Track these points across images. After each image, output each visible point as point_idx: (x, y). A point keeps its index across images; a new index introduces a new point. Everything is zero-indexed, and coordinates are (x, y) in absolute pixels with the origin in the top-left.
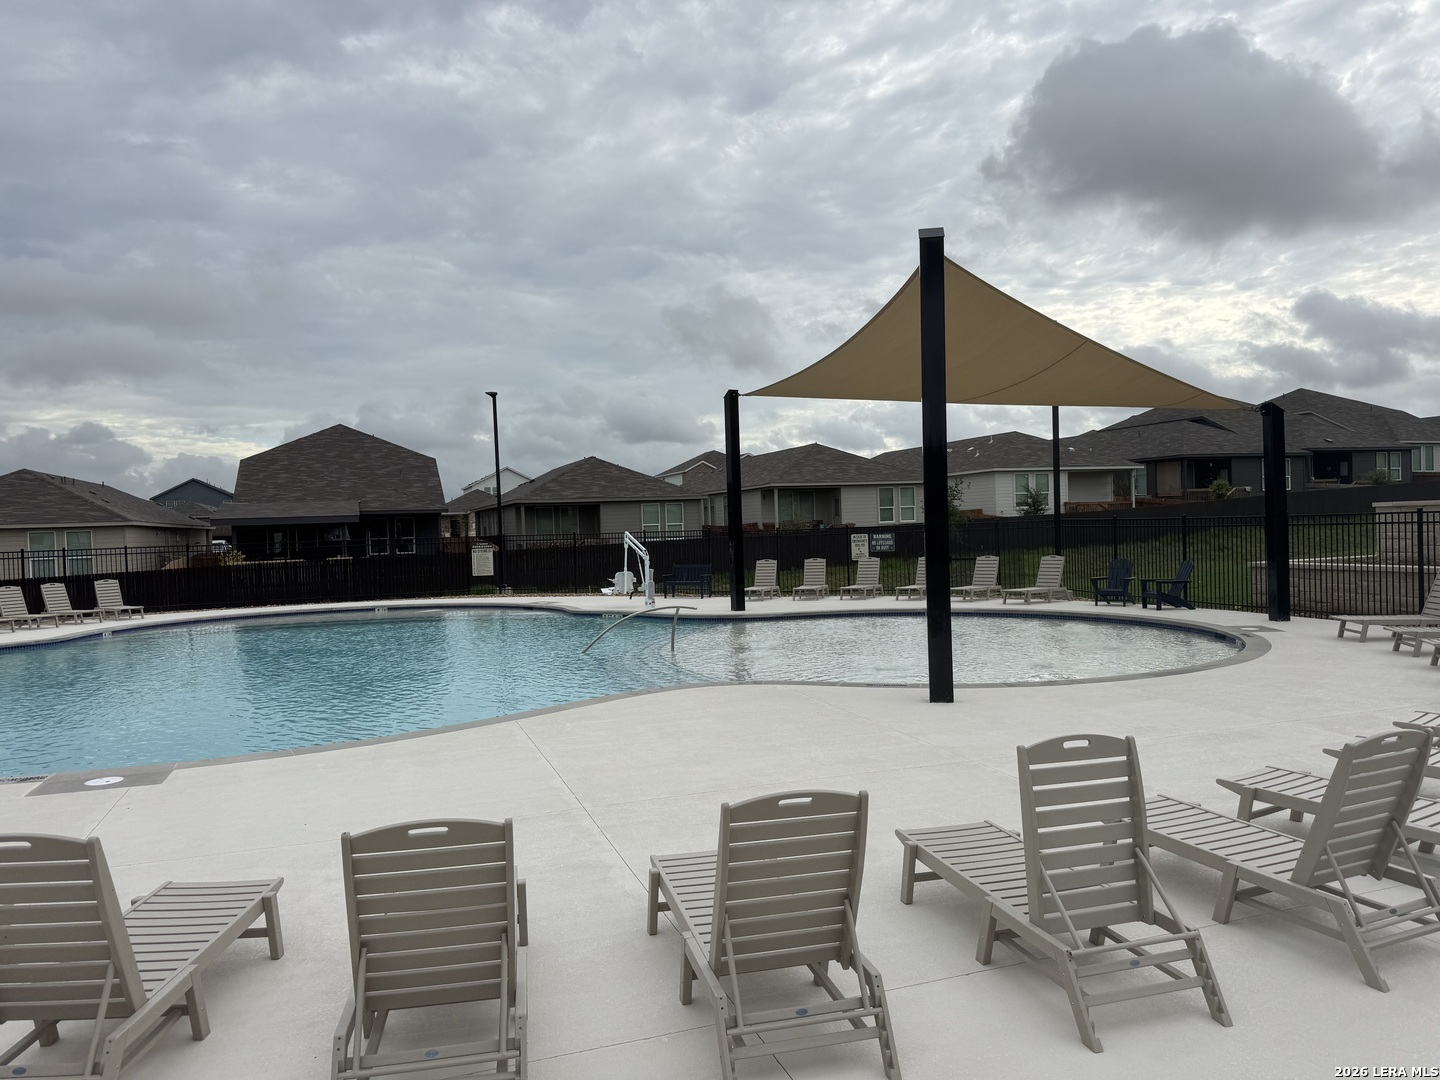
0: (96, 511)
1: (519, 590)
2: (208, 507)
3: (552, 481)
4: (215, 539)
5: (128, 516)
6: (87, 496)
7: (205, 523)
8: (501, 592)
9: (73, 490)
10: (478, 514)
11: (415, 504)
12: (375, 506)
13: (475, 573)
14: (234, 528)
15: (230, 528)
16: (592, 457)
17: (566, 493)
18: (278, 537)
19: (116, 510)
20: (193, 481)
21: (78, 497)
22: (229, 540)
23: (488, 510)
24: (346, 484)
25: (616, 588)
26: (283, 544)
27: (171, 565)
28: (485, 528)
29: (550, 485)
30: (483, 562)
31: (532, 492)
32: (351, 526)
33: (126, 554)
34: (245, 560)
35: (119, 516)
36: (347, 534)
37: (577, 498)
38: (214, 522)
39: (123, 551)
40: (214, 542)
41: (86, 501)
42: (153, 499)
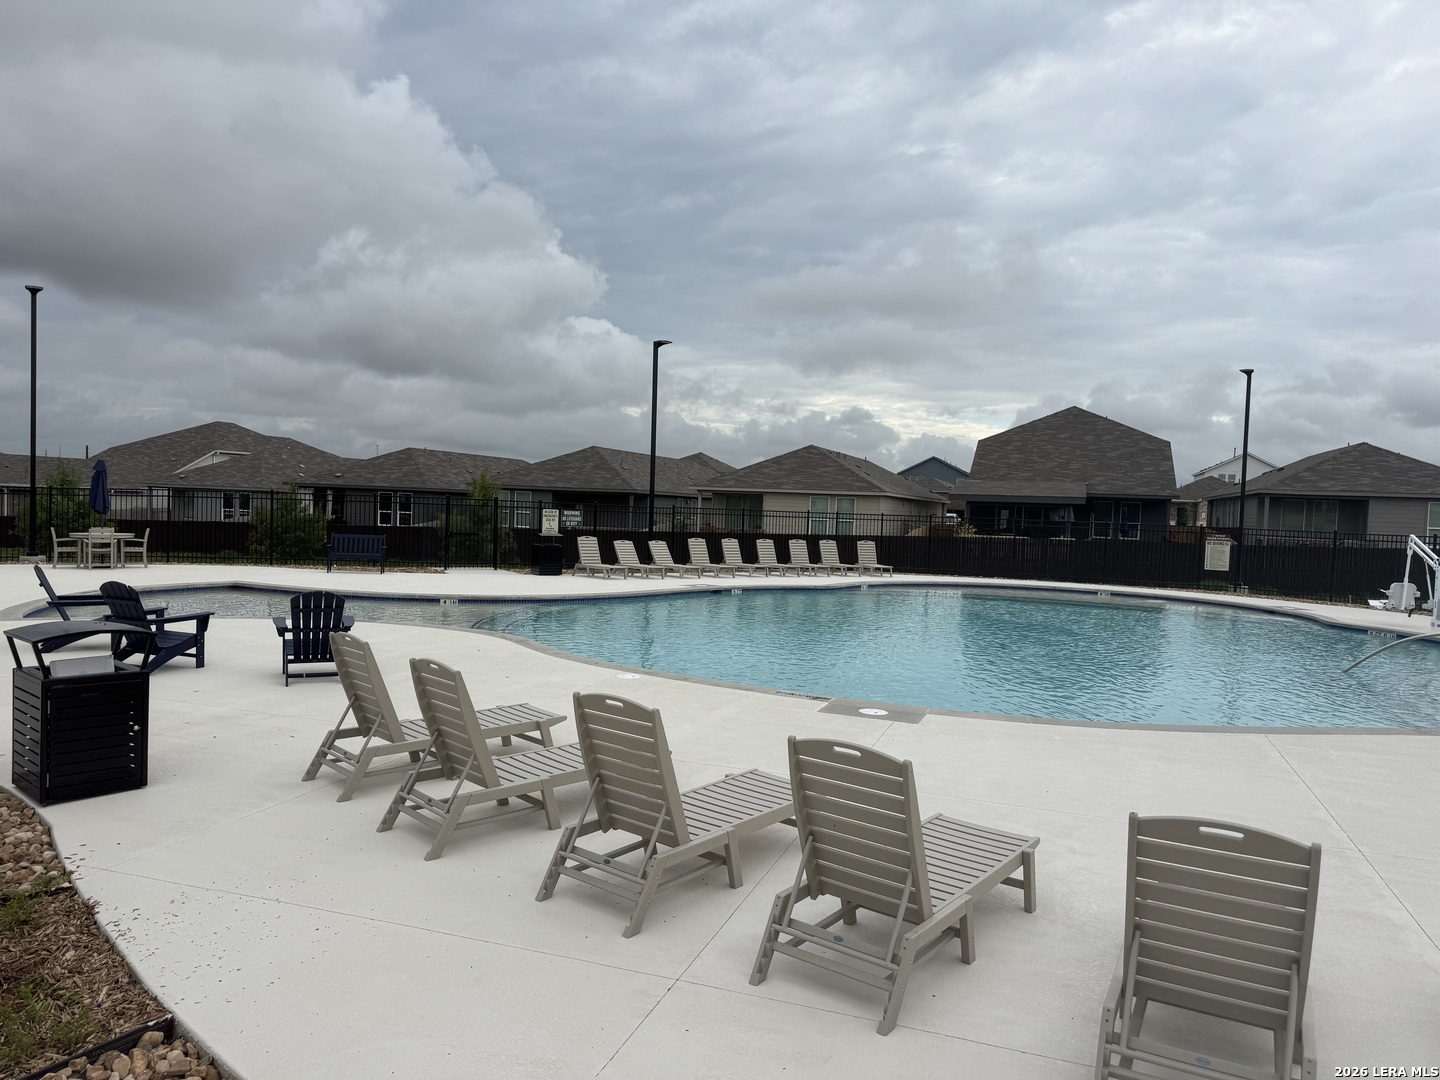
0: (860, 481)
1: (1255, 590)
2: (944, 483)
3: (1308, 469)
4: (949, 512)
5: (884, 488)
6: (854, 469)
7: (941, 497)
8: (1235, 591)
9: (844, 463)
10: (1211, 503)
11: (1144, 489)
12: (1102, 490)
13: (1208, 566)
14: (968, 503)
15: (965, 503)
16: (1364, 444)
17: (1325, 485)
18: (1005, 514)
19: (875, 482)
20: (934, 459)
21: (848, 470)
22: (960, 513)
23: (1224, 499)
24: (1075, 466)
25: (1390, 603)
26: (1009, 522)
27: (914, 533)
28: (1218, 519)
29: (1306, 474)
30: (1218, 555)
31: (1280, 482)
32: (1076, 507)
33: (882, 520)
34: (975, 533)
35: (877, 487)
36: (1072, 516)
37: (1340, 491)
38: (952, 497)
39: (880, 517)
40: (948, 515)
41: (853, 473)
42: (900, 474)
